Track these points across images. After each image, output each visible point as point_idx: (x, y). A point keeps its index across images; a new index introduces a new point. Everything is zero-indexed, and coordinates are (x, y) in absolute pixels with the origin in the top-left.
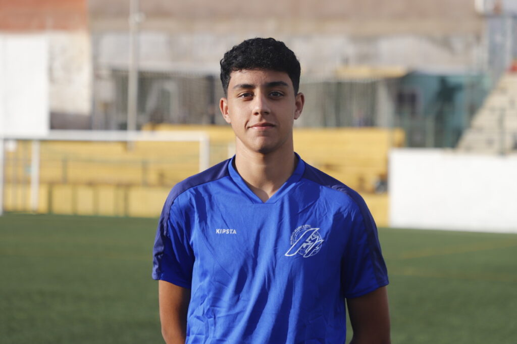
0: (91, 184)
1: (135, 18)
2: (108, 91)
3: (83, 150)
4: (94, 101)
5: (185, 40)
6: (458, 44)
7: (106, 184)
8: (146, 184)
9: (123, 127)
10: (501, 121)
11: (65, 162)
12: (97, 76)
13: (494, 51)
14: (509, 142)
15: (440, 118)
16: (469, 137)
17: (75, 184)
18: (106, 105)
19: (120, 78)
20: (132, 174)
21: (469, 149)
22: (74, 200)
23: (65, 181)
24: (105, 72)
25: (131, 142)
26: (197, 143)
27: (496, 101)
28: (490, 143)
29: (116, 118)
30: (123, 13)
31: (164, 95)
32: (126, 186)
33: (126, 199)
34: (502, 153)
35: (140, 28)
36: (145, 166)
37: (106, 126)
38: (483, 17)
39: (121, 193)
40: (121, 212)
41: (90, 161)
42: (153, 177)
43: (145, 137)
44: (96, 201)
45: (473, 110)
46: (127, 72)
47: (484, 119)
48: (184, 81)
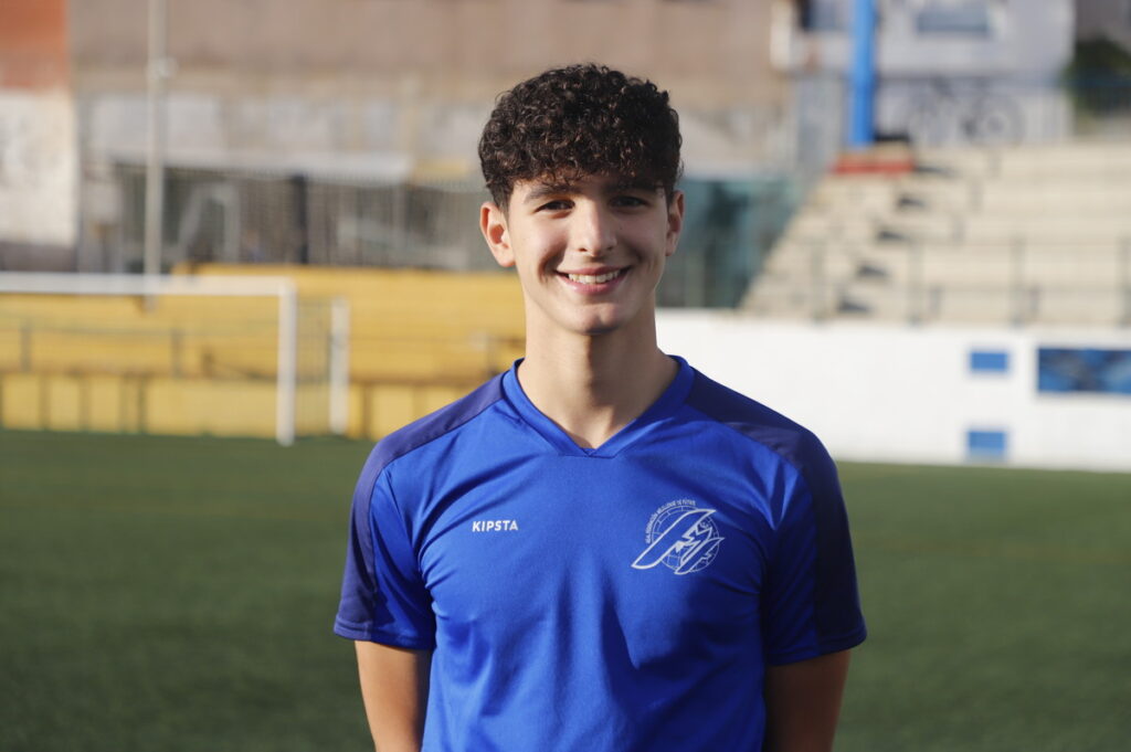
0: (77, 373)
1: (158, 69)
2: (107, 202)
3: (61, 312)
4: (82, 220)
5: (251, 110)
6: (743, 124)
7: (104, 372)
8: (179, 374)
9: (137, 268)
10: (816, 263)
11: (26, 333)
12: (86, 175)
13: (807, 137)
14: (830, 298)
15: (713, 257)
16: (763, 290)
17: (46, 374)
18: (105, 230)
19: (130, 179)
20: (154, 355)
21: (764, 312)
22: (44, 402)
23: (25, 367)
24: (101, 168)
25: (152, 297)
26: (274, 299)
27: (808, 226)
28: (796, 301)
29: (123, 251)
30: (134, 58)
31: (213, 211)
32: (140, 378)
33: (142, 401)
34: (819, 317)
35: (168, 87)
36: (177, 340)
37: (105, 267)
38: (788, 76)
39: (132, 390)
40: (131, 424)
41: (74, 331)
42: (191, 359)
43: (179, 288)
44: (85, 406)
45: (770, 240)
46: (143, 167)
47: (788, 258)
48: (251, 187)
